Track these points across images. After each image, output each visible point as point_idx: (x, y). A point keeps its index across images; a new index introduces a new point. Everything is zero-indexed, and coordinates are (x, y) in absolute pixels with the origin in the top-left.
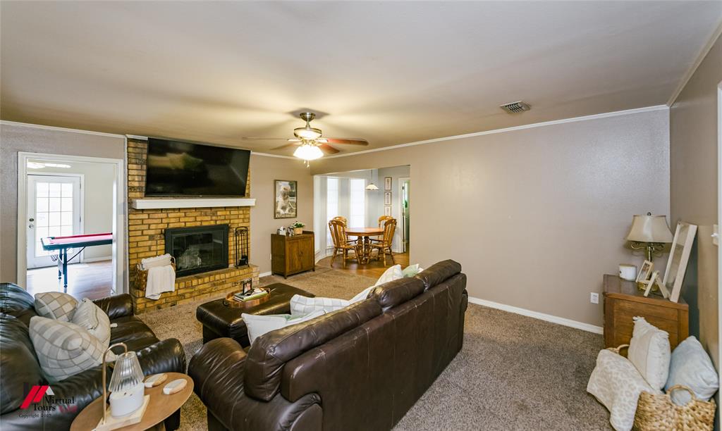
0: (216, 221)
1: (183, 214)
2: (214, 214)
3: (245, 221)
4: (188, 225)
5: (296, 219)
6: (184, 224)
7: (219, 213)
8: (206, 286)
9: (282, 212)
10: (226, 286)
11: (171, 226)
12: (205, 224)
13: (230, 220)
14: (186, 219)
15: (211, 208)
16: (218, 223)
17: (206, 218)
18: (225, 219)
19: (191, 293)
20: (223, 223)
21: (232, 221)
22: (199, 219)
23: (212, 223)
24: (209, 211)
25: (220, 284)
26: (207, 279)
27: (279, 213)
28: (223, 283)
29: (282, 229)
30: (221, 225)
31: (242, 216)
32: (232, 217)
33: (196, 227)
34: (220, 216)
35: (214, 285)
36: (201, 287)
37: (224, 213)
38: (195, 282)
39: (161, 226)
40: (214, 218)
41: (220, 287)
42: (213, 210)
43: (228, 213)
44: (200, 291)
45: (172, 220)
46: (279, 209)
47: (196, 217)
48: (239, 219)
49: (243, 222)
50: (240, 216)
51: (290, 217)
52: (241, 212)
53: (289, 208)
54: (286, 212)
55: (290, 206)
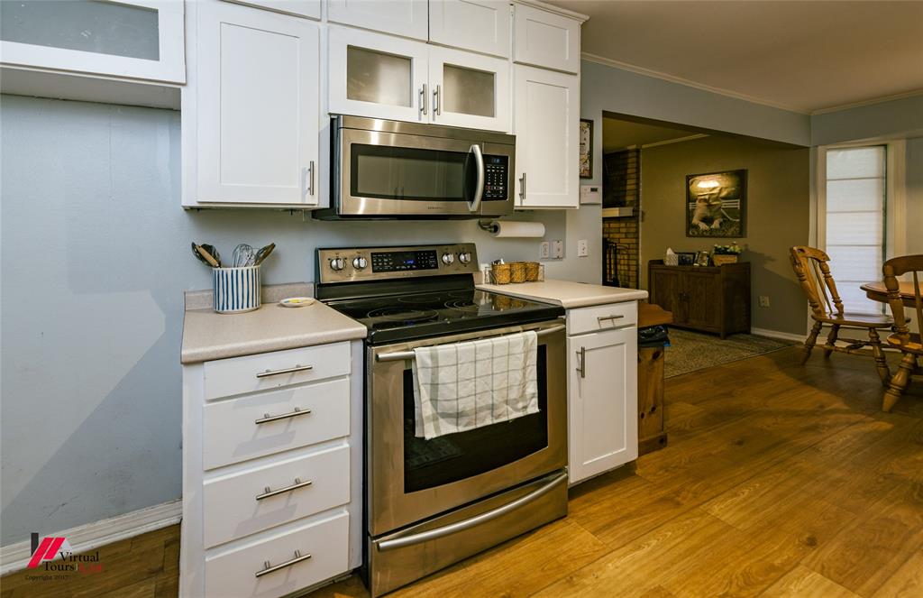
3: (629, 235)
9: (703, 226)
27: (696, 227)
29: (670, 252)
31: (624, 230)
46: (695, 221)
48: (619, 232)
49: (626, 238)
50: (621, 230)
51: (724, 237)
52: (623, 225)
53: (722, 220)
54: (713, 227)
55: (724, 216)
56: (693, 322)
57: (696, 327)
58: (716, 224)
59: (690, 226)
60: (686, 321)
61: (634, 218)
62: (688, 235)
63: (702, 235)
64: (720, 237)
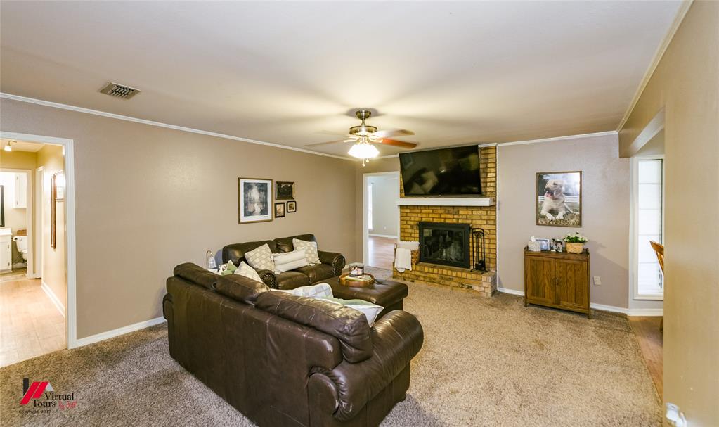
0: (458, 219)
1: (431, 211)
2: (457, 213)
3: (490, 222)
4: (435, 220)
5: (578, 230)
6: (431, 219)
7: (461, 212)
8: (436, 276)
9: (550, 217)
10: (453, 284)
11: (424, 220)
12: (448, 221)
13: (472, 220)
14: (434, 216)
15: (453, 207)
16: (460, 221)
17: (449, 216)
18: (467, 219)
19: (424, 277)
20: (465, 222)
21: (474, 222)
22: (443, 216)
23: (455, 221)
24: (451, 209)
25: (447, 280)
26: (436, 271)
27: (544, 217)
28: (451, 280)
29: (533, 239)
30: (463, 224)
31: (486, 217)
32: (474, 217)
33: (441, 223)
34: (462, 215)
35: (442, 278)
36: (432, 275)
37: (466, 212)
38: (426, 270)
39: (417, 219)
40: (456, 216)
41: (447, 283)
42: (455, 209)
43: (470, 213)
44: (430, 278)
45: (424, 215)
46: (544, 212)
47: (440, 214)
48: (481, 219)
49: (487, 224)
50: (483, 217)
51: (567, 226)
52: (484, 213)
53: (565, 212)
54: (558, 217)
55: (566, 209)
56: (565, 303)
57: (567, 308)
58: (560, 216)
59: (539, 216)
60: (559, 303)
61: (493, 207)
62: (538, 224)
63: (549, 224)
64: (563, 226)
